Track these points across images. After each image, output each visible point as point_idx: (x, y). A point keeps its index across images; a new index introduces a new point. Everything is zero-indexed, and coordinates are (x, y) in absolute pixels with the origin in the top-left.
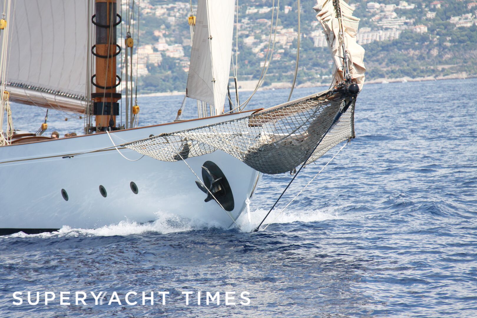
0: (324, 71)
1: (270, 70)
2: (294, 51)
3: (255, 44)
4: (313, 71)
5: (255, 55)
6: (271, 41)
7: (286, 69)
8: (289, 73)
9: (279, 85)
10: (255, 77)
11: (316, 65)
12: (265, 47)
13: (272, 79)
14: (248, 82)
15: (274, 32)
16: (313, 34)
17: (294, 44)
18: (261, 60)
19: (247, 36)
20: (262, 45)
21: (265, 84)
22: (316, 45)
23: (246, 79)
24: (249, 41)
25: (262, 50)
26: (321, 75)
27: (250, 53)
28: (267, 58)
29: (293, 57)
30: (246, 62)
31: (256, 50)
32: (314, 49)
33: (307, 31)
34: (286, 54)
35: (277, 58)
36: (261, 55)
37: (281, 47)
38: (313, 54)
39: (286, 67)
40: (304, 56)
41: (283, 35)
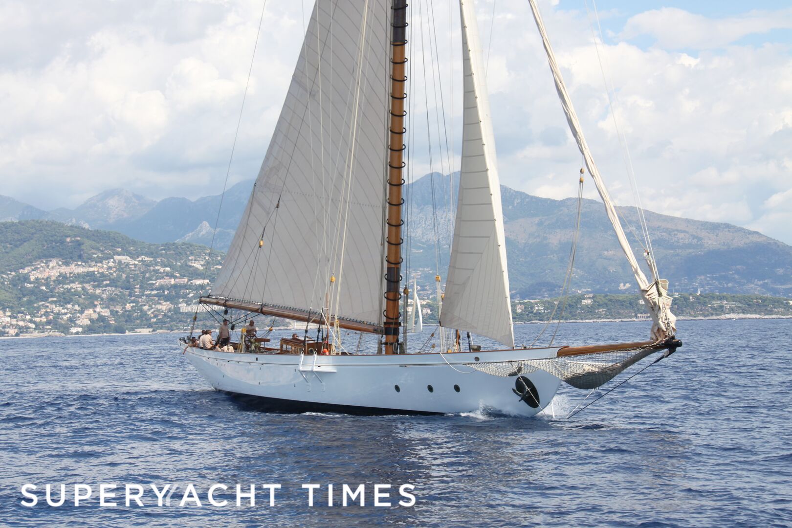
0: (185, 324)
1: (156, 323)
2: (170, 314)
3: (149, 310)
4: (179, 324)
5: (148, 315)
6: (157, 308)
7: (165, 323)
8: (166, 325)
9: (161, 331)
10: (148, 327)
11: (181, 321)
12: (154, 311)
13: (157, 328)
14: (144, 329)
15: (160, 303)
16: (180, 305)
17: (170, 310)
18: (152, 318)
19: (145, 305)
20: (153, 310)
21: (154, 331)
22: (181, 311)
23: (144, 328)
24: (146, 308)
25: (152, 313)
26: (184, 327)
27: (146, 314)
28: (155, 316)
29: (169, 317)
30: (144, 319)
31: (149, 313)
32: (180, 313)
33: (177, 304)
34: (165, 315)
35: (160, 317)
36: (152, 315)
37: (163, 312)
38: (179, 316)
39: (165, 322)
40: (175, 317)
41: (164, 305)
